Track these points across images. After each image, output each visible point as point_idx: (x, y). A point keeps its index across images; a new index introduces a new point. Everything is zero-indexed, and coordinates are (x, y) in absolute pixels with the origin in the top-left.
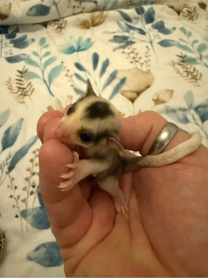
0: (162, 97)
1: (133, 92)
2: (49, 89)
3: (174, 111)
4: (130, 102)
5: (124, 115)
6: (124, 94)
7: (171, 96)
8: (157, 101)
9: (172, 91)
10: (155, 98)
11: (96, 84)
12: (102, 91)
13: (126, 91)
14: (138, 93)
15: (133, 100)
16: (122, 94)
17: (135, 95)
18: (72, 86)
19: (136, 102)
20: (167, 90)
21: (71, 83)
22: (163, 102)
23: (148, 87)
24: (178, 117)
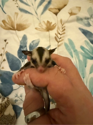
0: (74, 12)
1: (56, 9)
2: (2, 9)
3: (81, 19)
4: (55, 15)
5: (51, 23)
6: (51, 10)
7: (79, 10)
8: (71, 14)
9: (80, 8)
10: (70, 12)
11: (33, 5)
12: (37, 9)
13: (52, 9)
14: (59, 10)
15: (56, 14)
16: (50, 11)
17: (57, 11)
18: (17, 7)
19: (58, 15)
20: (77, 7)
21: (17, 5)
22: (75, 14)
23: (65, 5)
24: (84, 23)
